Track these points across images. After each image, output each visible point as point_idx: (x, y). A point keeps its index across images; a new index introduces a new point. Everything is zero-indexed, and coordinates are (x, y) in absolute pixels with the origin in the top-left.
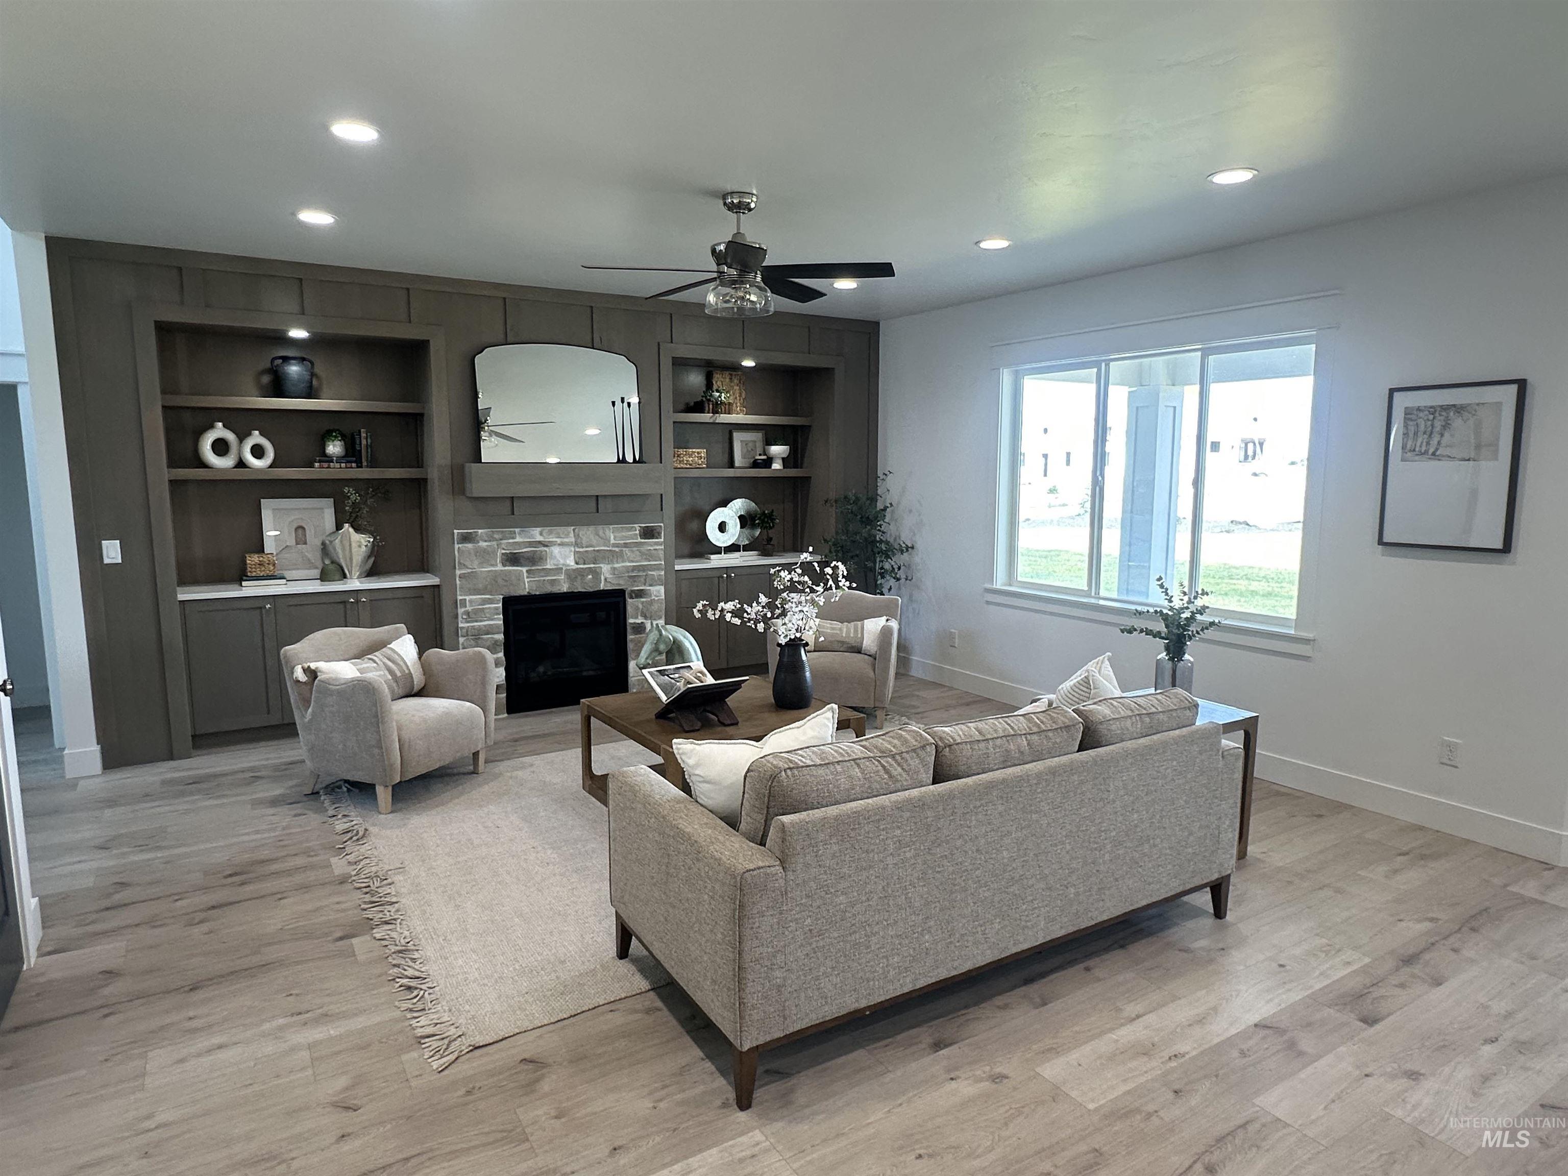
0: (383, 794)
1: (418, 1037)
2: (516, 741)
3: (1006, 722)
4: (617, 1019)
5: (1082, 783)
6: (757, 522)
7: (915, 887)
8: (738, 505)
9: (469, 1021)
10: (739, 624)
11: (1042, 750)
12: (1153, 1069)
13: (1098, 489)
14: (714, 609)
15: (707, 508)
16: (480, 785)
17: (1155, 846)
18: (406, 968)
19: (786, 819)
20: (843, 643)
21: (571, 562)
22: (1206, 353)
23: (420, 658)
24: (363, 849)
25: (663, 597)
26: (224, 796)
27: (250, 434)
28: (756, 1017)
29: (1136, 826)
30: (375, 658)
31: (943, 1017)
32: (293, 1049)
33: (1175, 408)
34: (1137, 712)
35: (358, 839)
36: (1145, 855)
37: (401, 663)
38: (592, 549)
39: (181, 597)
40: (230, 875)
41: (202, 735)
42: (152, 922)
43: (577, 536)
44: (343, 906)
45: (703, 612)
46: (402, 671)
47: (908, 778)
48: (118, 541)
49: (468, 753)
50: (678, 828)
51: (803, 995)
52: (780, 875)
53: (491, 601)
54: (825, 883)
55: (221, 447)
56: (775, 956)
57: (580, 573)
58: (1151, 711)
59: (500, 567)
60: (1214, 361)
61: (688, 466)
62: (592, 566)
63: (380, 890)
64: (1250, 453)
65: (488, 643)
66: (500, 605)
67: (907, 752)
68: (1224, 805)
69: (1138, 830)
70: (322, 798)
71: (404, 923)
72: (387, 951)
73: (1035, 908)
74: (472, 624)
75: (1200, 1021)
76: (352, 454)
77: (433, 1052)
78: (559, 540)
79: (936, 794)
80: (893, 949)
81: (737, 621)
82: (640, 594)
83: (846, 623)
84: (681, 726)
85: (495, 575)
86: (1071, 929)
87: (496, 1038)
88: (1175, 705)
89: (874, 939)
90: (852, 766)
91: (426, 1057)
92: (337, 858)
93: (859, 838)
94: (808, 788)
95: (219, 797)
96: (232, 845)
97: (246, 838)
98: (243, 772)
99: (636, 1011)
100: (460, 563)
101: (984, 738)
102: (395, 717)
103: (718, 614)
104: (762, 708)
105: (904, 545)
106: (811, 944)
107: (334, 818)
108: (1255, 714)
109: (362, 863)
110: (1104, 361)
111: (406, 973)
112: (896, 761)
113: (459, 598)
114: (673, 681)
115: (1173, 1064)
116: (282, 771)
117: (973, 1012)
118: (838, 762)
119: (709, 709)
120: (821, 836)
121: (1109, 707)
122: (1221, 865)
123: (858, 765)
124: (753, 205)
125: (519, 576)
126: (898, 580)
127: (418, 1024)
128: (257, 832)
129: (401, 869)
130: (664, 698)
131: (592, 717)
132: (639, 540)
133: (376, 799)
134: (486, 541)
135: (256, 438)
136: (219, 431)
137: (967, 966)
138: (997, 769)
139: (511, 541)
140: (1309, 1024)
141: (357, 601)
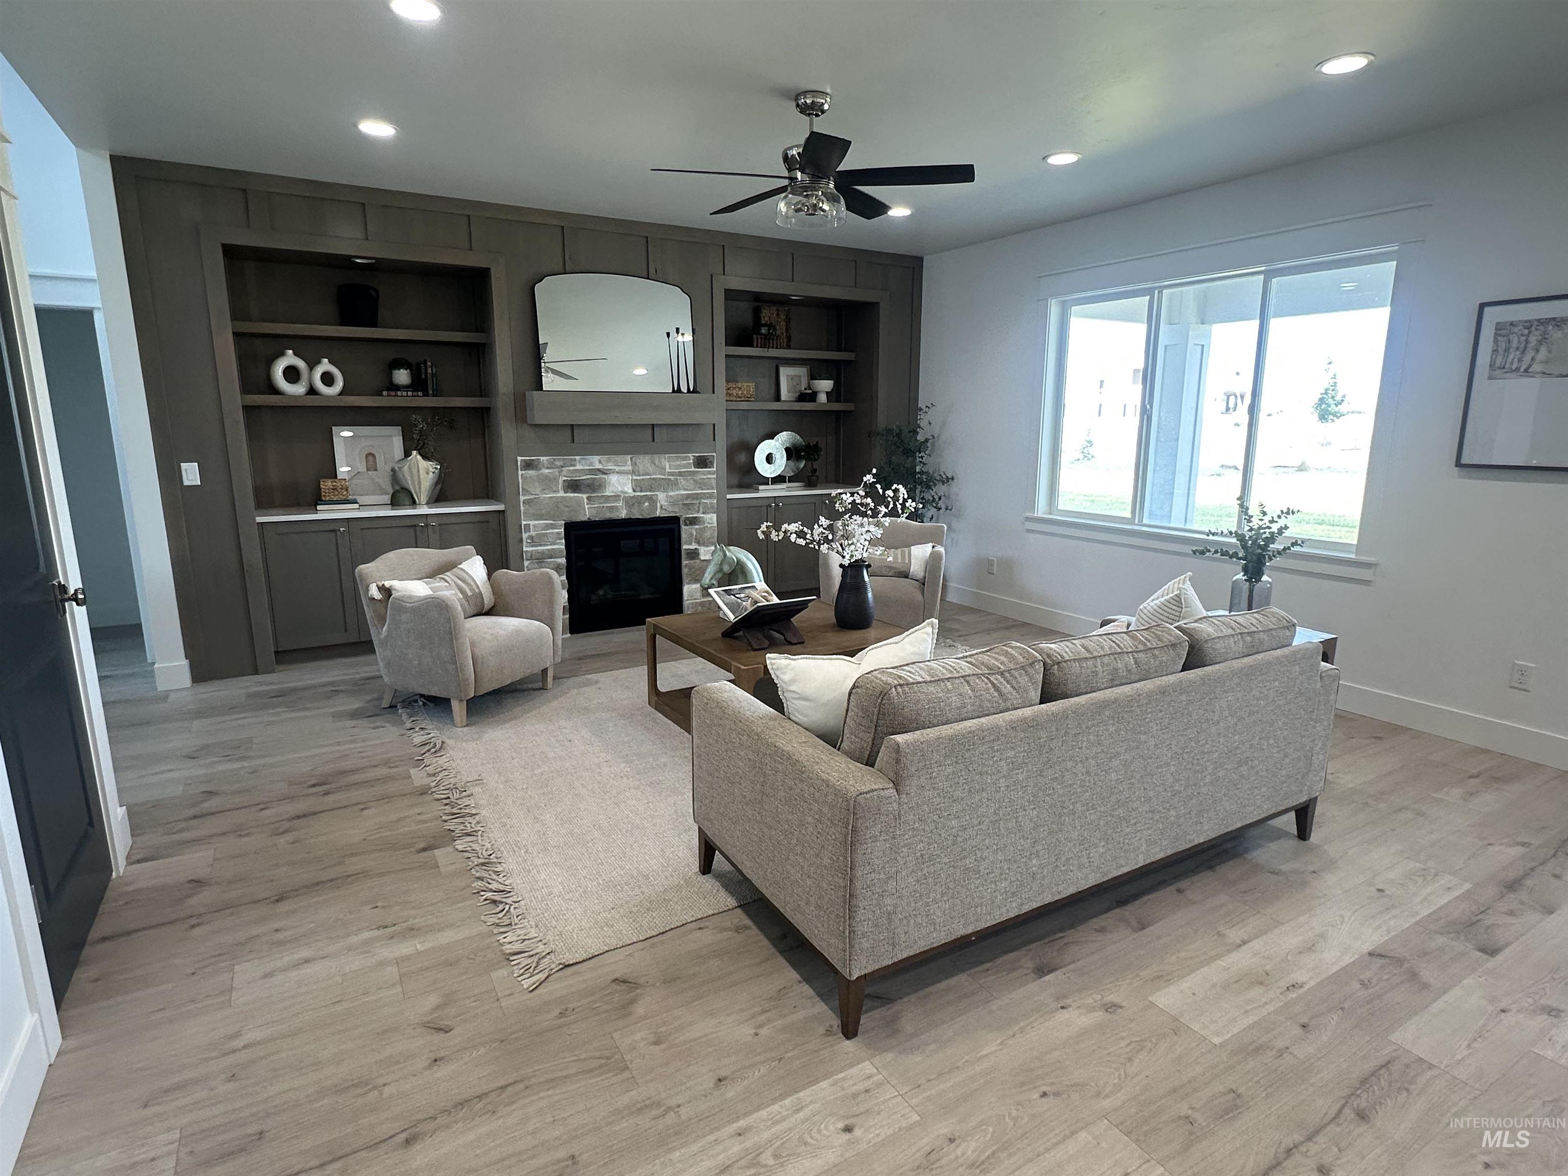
0: (458, 708)
1: (507, 954)
2: (580, 659)
3: (1110, 639)
4: (707, 938)
5: (1189, 703)
6: (802, 454)
7: (1025, 810)
8: (784, 438)
9: (557, 938)
10: (804, 544)
11: (1149, 668)
12: (1272, 1000)
13: (1145, 417)
14: (778, 530)
15: (755, 441)
16: (549, 701)
17: (1252, 768)
18: (490, 881)
19: (899, 738)
20: (891, 568)
21: (629, 489)
22: (1269, 275)
23: (489, 579)
24: (441, 761)
25: (716, 525)
26: (307, 709)
27: (319, 362)
28: (866, 945)
29: (1237, 748)
30: (445, 577)
31: (1040, 940)
32: (382, 964)
33: (1203, 346)
34: (1238, 631)
35: (436, 752)
36: (1242, 776)
37: (472, 583)
38: (648, 477)
39: (259, 519)
40: (314, 785)
41: (285, 651)
42: (239, 831)
43: (634, 464)
44: (423, 817)
45: (767, 534)
46: (472, 590)
47: (1018, 696)
48: (196, 464)
49: (537, 670)
50: (775, 746)
51: (912, 922)
52: (894, 798)
53: (553, 526)
54: (938, 807)
55: (292, 374)
56: (886, 883)
57: (638, 501)
58: (1251, 630)
59: (561, 494)
60: (1277, 284)
61: (738, 399)
62: (649, 493)
63: (458, 802)
64: (1231, 405)
65: (552, 566)
66: (563, 530)
67: (1015, 669)
68: (1319, 728)
69: (1238, 752)
70: (400, 711)
71: (485, 835)
72: (470, 863)
73: (1139, 831)
74: (536, 548)
75: (1310, 948)
76: (418, 384)
77: (522, 970)
78: (617, 469)
79: (1050, 713)
80: (1001, 874)
81: (802, 542)
82: (693, 521)
83: (892, 550)
84: (750, 644)
85: (558, 502)
86: (1170, 852)
87: (585, 956)
88: (1275, 625)
89: (984, 864)
90: (962, 683)
91: (515, 975)
92: (417, 769)
93: (973, 759)
94: (919, 706)
95: (300, 710)
96: (316, 756)
97: (326, 749)
98: (324, 686)
99: (726, 929)
100: (523, 489)
101: (1091, 656)
102: (468, 634)
103: (782, 535)
104: (824, 628)
105: (944, 476)
106: (922, 870)
107: (412, 731)
108: (1334, 636)
109: (441, 775)
110: (1156, 288)
111: (490, 886)
112: (1005, 678)
113: (524, 523)
114: (739, 601)
115: (1293, 995)
116: (358, 687)
117: (1070, 935)
118: (948, 679)
119: (775, 628)
120: (936, 756)
121: (1210, 624)
122: (1310, 787)
123: (968, 682)
124: (826, 107)
125: (579, 503)
126: (939, 509)
127: (506, 940)
128: (339, 744)
129: (479, 781)
130: (732, 617)
131: (657, 636)
132: (693, 469)
133: (452, 711)
134: (548, 468)
135: (325, 366)
136: (290, 359)
137: (1072, 890)
138: (1106, 688)
139: (571, 468)
140: (1425, 954)
141: (427, 525)
